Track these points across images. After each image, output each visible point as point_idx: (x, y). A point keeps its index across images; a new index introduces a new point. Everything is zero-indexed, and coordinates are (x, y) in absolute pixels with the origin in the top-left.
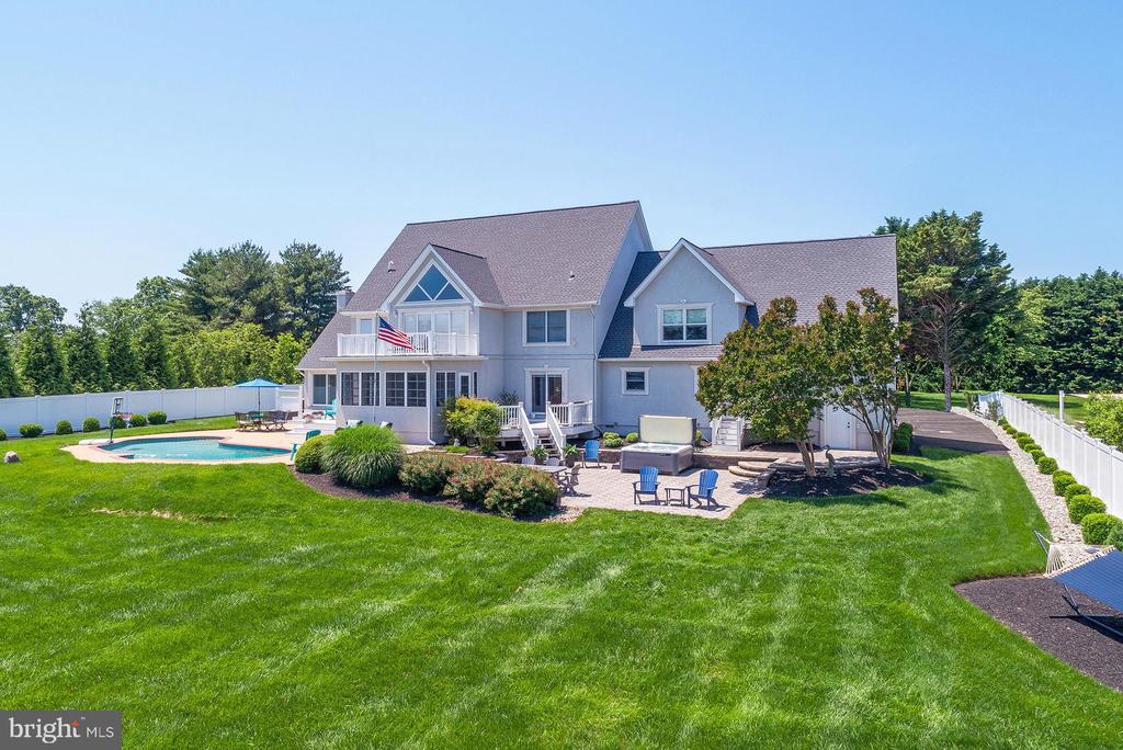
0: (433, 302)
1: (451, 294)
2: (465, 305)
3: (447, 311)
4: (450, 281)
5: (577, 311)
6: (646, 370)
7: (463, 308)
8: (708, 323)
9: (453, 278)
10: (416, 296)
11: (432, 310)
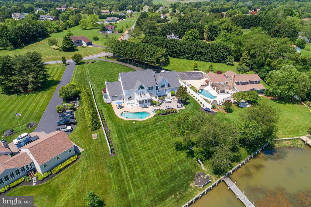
1: (144, 88)
5: (154, 87)
8: (166, 85)
9: (144, 86)
10: (139, 89)
11: (142, 90)
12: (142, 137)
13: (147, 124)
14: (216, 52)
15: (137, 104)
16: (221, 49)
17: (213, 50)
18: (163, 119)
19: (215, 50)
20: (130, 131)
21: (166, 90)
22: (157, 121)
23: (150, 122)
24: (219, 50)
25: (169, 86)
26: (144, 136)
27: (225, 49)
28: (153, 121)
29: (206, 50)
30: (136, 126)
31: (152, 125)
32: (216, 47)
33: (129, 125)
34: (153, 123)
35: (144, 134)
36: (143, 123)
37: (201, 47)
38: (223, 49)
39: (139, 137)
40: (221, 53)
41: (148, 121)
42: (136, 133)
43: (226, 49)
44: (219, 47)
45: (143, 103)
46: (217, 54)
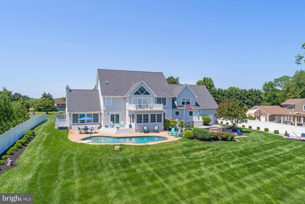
0: (142, 95)
1: (147, 93)
2: (151, 96)
3: (146, 97)
4: (147, 90)
5: (168, 98)
6: (179, 111)
7: (151, 97)
8: (190, 102)
10: (137, 93)
11: (142, 97)
12: (149, 184)
13: (160, 151)
14: (244, 99)
15: (130, 126)
16: (250, 96)
17: (239, 97)
18: (209, 147)
19: (241, 97)
20: (95, 167)
21: (191, 114)
22: (193, 148)
23: (171, 149)
24: (247, 96)
25: (197, 105)
26: (157, 182)
27: (255, 95)
28: (180, 147)
29: (229, 98)
30: (123, 155)
31: (178, 154)
32: (241, 93)
33: (100, 154)
34: (180, 151)
35: (156, 175)
36: (149, 149)
37: (221, 95)
38: (253, 95)
39: (135, 185)
40: (251, 99)
41: (165, 147)
42: (120, 172)
43: (257, 95)
44: (246, 94)
45: (146, 121)
46: (246, 102)
